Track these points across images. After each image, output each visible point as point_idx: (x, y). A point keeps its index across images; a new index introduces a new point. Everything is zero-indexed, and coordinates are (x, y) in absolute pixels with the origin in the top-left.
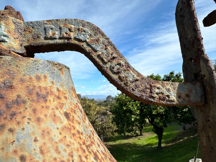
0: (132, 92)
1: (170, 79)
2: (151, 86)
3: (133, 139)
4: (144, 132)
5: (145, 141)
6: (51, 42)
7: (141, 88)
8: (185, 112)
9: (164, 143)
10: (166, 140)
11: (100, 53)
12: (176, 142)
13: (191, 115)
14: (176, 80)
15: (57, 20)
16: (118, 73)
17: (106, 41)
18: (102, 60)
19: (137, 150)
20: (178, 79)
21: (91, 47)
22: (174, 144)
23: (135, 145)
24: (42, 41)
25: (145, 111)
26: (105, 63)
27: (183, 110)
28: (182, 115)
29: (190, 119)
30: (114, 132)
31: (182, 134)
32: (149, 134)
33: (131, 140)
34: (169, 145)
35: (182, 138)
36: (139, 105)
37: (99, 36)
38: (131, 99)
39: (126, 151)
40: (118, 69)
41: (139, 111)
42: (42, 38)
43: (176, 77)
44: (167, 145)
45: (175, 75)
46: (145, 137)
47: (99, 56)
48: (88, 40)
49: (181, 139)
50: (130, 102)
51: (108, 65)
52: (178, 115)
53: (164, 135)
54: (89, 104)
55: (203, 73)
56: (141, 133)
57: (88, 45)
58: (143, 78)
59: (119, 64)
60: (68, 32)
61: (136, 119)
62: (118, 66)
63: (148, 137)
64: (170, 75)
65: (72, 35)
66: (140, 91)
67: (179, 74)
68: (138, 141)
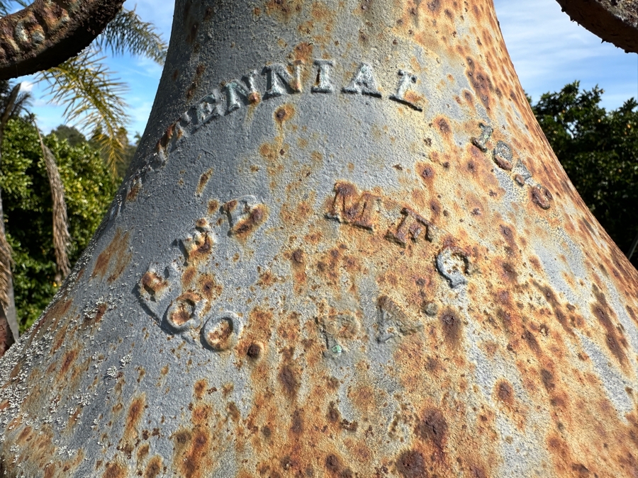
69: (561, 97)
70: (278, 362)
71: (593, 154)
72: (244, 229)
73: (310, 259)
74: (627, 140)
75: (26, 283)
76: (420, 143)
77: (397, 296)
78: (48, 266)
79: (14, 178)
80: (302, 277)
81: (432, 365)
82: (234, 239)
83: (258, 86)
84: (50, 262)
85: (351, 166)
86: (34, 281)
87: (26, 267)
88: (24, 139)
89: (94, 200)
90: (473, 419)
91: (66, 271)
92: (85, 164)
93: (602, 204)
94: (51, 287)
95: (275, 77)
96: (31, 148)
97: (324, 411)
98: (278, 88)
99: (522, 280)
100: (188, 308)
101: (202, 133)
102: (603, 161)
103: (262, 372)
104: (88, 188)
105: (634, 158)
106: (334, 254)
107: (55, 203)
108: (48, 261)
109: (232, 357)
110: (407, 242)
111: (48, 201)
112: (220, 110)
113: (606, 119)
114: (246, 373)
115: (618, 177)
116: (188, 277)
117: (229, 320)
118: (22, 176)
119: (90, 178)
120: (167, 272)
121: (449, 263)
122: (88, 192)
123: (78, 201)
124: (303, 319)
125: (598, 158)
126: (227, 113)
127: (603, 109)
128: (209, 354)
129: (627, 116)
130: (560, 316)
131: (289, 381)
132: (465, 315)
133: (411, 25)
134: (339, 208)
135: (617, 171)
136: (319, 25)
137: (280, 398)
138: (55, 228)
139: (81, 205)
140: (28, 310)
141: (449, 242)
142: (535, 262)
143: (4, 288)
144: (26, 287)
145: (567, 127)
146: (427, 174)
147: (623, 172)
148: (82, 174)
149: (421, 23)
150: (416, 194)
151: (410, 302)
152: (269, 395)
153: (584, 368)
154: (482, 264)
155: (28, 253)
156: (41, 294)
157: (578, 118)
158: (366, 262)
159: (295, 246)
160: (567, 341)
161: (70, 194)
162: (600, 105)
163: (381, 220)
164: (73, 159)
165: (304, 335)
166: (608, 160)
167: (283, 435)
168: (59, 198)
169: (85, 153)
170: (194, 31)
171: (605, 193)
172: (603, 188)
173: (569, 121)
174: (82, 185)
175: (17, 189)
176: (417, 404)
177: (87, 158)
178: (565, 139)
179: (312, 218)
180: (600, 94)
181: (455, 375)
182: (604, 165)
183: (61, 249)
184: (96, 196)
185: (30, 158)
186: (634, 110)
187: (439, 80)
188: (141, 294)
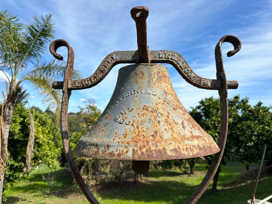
0: (192, 81)
1: (234, 105)
2: (200, 80)
3: (181, 176)
4: (196, 170)
5: (196, 181)
6: (161, 59)
7: (196, 80)
8: (250, 147)
9: (220, 186)
10: (223, 182)
11: (181, 65)
12: (236, 185)
13: (257, 151)
14: (241, 106)
15: (164, 51)
16: (187, 73)
17: (183, 60)
18: (181, 68)
19: (185, 190)
20: (244, 106)
21: (177, 63)
22: (234, 188)
23: (182, 185)
24: (158, 59)
26: (182, 69)
27: (247, 144)
28: (246, 151)
29: (255, 156)
30: (157, 165)
31: (245, 176)
32: (202, 173)
33: (178, 179)
34: (227, 188)
35: (245, 182)
37: (181, 58)
39: (170, 190)
40: (188, 72)
42: (158, 57)
43: (242, 102)
44: (224, 188)
45: (240, 100)
46: (196, 177)
47: (180, 66)
48: (176, 60)
49: (243, 183)
51: (183, 70)
52: (241, 151)
53: (221, 176)
55: (222, 76)
56: (192, 170)
57: (176, 61)
58: (197, 76)
59: (188, 70)
60: (168, 56)
62: (187, 71)
63: (200, 177)
64: (234, 99)
65: (170, 57)
66: (196, 81)
67: (246, 100)
68: (187, 180)
69: (234, 100)
70: (136, 126)
71: (248, 122)
72: (131, 111)
73: (140, 114)
74: (261, 117)
75: (8, 172)
76: (156, 100)
77: (152, 118)
78: (20, 164)
79: (15, 126)
80: (139, 116)
81: (156, 126)
82: (130, 112)
83: (133, 92)
84: (21, 162)
85: (146, 103)
86: (12, 171)
87: (11, 164)
88: (21, 110)
89: (45, 136)
90: (161, 132)
91: (29, 166)
92: (44, 121)
93: (256, 142)
94: (19, 175)
95: (135, 91)
96: (24, 114)
97: (142, 130)
98: (136, 93)
99: (170, 118)
100: (123, 121)
101: (124, 99)
102: (254, 125)
103: (134, 127)
104: (43, 131)
105: (265, 124)
106: (144, 113)
107: (30, 136)
108: (20, 162)
109: (130, 126)
110: (154, 112)
111: (27, 135)
112: (127, 95)
113: (251, 109)
114: (132, 127)
115: (260, 131)
116: (123, 117)
117: (129, 121)
118: (18, 125)
119: (45, 127)
120: (120, 117)
121: (159, 115)
122: (43, 132)
123: (39, 136)
124: (139, 121)
125: (251, 123)
126: (128, 96)
127: (250, 105)
128: (127, 125)
129: (259, 108)
130: (175, 123)
131: (138, 128)
132: (161, 121)
133: (155, 85)
134: (144, 108)
135: (259, 129)
136: (142, 85)
137: (137, 129)
138: (28, 147)
139: (39, 138)
140: (7, 185)
141: (159, 113)
142: (172, 116)
143: (1, 172)
144: (8, 174)
145: (238, 111)
146: (157, 104)
147: (262, 129)
148: (42, 125)
149: (156, 85)
150: (155, 107)
151: (154, 119)
152: (135, 129)
153: (177, 129)
154: (164, 116)
155: (13, 158)
156: (14, 177)
157: (241, 108)
158: (148, 114)
159: (138, 113)
160: (176, 125)
161: (36, 133)
162: (249, 104)
163: (150, 109)
164: (39, 119)
165: (140, 123)
166: (255, 124)
167: (137, 133)
168: (32, 134)
169: (45, 117)
170: (123, 84)
171: (256, 137)
172: (255, 136)
173: (238, 109)
174: (42, 129)
175: (14, 130)
176: (154, 130)
177: (45, 119)
178: (237, 116)
179: (141, 109)
180: (248, 99)
181: (159, 127)
182: (254, 126)
183: (29, 156)
184: (46, 134)
185: (22, 118)
186: (262, 105)
187: (159, 92)
188: (115, 120)
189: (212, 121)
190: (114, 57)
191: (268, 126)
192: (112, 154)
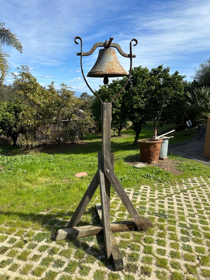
0: (122, 54)
2: (125, 54)
5: (122, 140)
6: (114, 46)
17: (120, 47)
25: (127, 105)
30: (91, 129)
32: (128, 135)
36: (121, 98)
38: (114, 91)
40: (121, 51)
41: (120, 105)
43: (164, 72)
45: (163, 70)
50: (112, 95)
54: (67, 93)
55: (131, 53)
56: (119, 133)
57: (117, 47)
61: (117, 111)
64: (158, 68)
68: (115, 140)
74: (176, 84)
85: (110, 61)
93: (169, 104)
102: (169, 90)
113: (170, 77)
114: (107, 67)
115: (173, 95)
124: (109, 65)
125: (167, 89)
127: (169, 74)
129: (176, 77)
132: (114, 66)
135: (173, 93)
141: (113, 63)
145: (160, 80)
149: (112, 55)
154: (115, 64)
159: (108, 63)
173: (160, 78)
176: (112, 68)
178: (159, 84)
186: (178, 75)
187: (113, 58)
188: (102, 65)
189: (138, 88)
190: (97, 44)
191: (179, 91)
192: (103, 73)
